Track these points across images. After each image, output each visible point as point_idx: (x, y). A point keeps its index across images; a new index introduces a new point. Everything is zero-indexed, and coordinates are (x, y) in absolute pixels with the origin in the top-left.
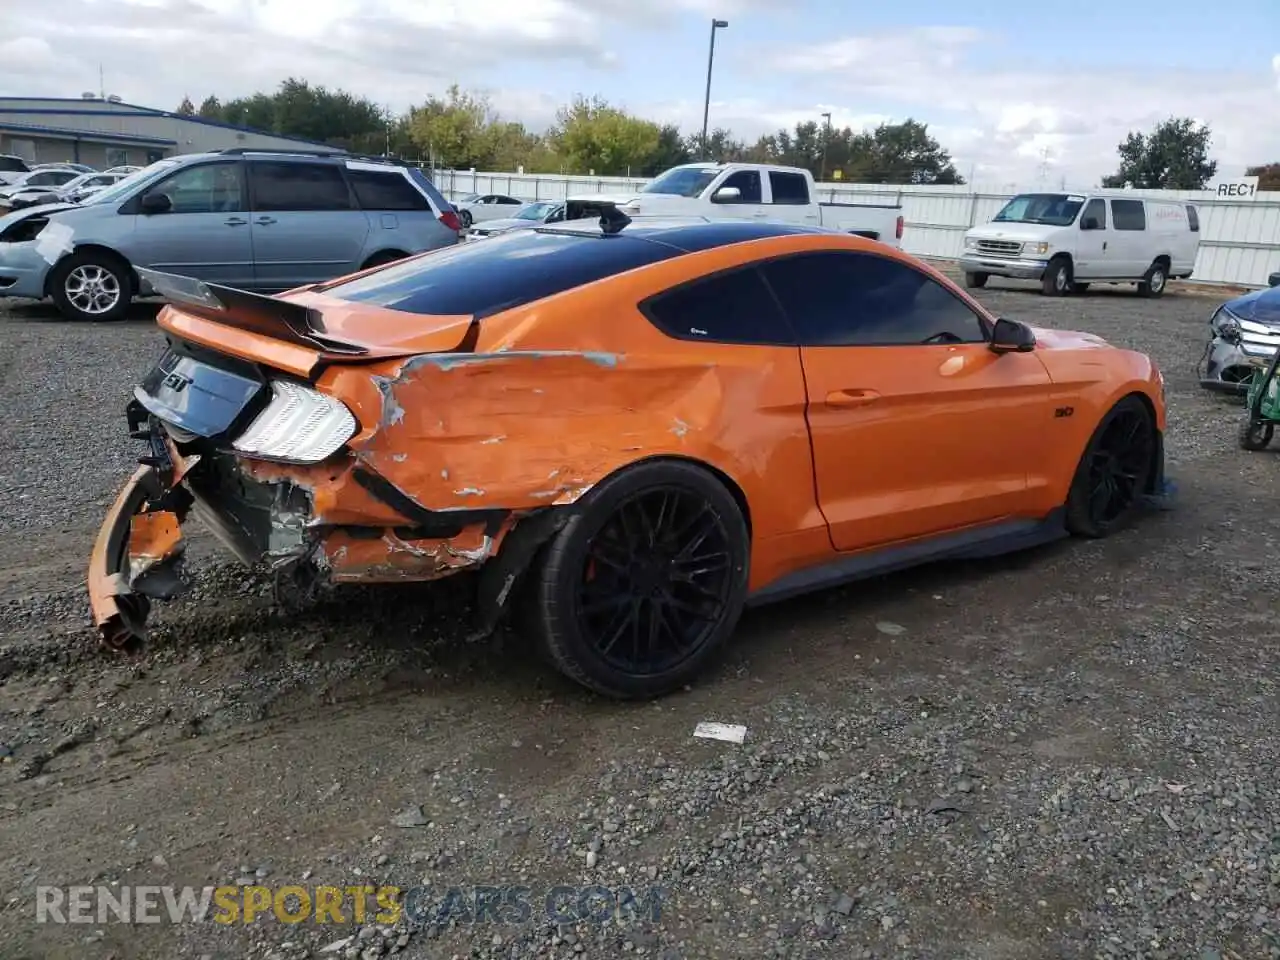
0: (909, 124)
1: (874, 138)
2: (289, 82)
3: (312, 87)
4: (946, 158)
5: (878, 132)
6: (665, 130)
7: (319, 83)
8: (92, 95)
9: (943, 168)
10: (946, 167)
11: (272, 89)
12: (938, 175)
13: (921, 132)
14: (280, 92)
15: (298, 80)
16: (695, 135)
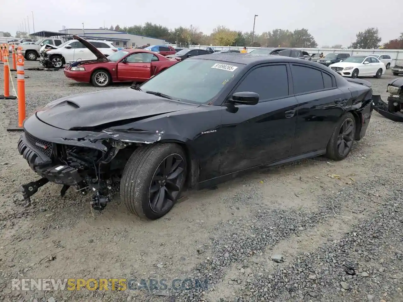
0: (303, 29)
1: (293, 33)
2: (147, 23)
3: (153, 24)
4: (313, 39)
5: (294, 32)
6: (238, 32)
7: (155, 23)
8: (102, 28)
9: (312, 41)
10: (313, 41)
11: (143, 25)
12: (311, 43)
13: (306, 31)
14: (145, 26)
15: (149, 22)
16: (245, 33)
